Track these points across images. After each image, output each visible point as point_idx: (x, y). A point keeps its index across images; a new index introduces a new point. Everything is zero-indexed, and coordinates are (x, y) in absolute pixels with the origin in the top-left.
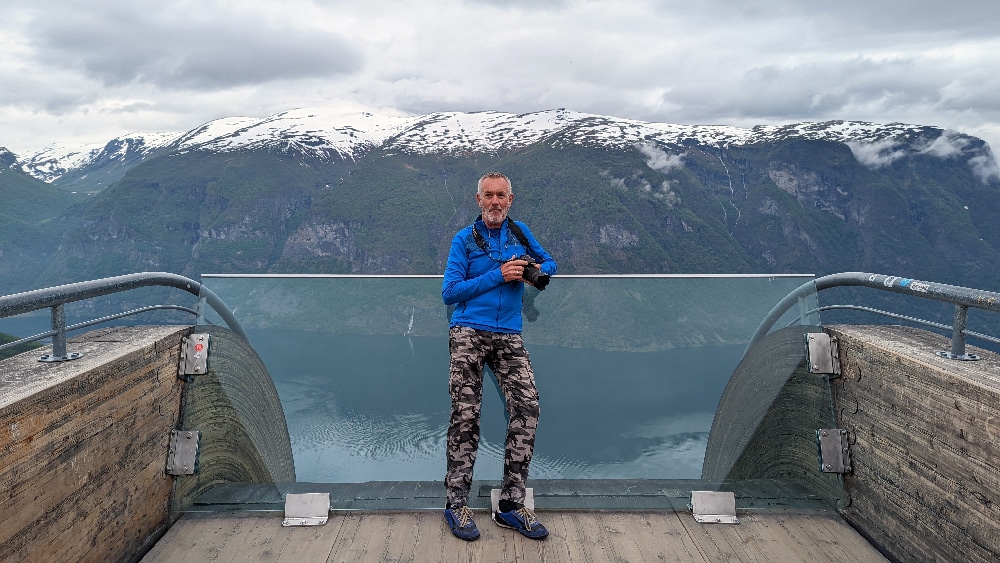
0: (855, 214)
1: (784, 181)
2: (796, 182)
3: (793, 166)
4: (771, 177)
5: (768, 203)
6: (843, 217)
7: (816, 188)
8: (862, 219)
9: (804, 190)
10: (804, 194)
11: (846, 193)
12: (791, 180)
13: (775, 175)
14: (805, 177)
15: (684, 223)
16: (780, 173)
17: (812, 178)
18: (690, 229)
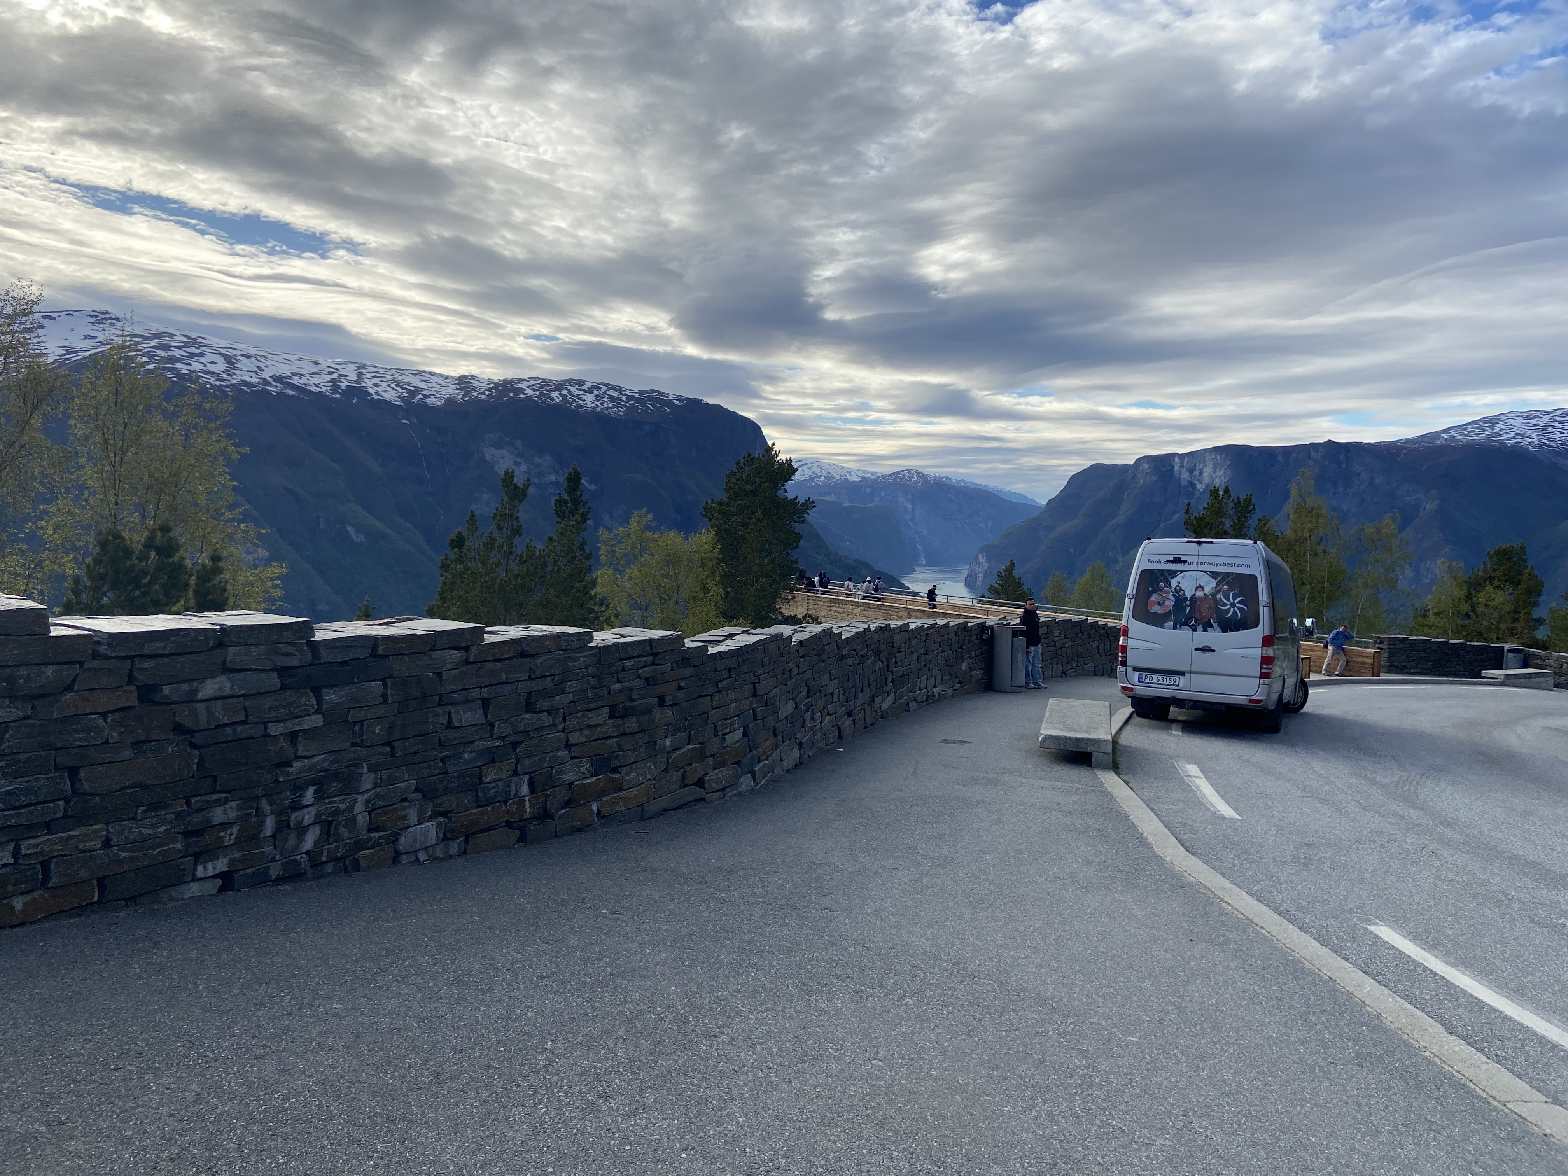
0: (606, 518)
1: (505, 465)
2: (524, 468)
4: (487, 456)
5: (485, 498)
9: (537, 481)
10: (537, 486)
12: (517, 463)
13: (493, 455)
14: (537, 460)
15: (350, 528)
16: (500, 451)
17: (546, 460)
18: (361, 538)
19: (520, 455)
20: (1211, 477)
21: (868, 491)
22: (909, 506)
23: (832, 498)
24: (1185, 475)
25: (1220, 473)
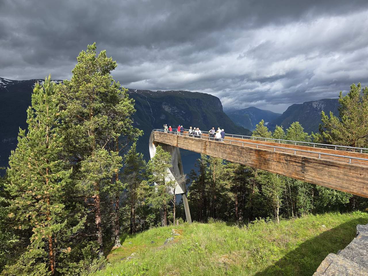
0: (187, 119)
1: (167, 109)
2: (170, 109)
3: (169, 104)
4: (163, 107)
5: (163, 115)
6: (184, 120)
7: (176, 111)
8: (189, 121)
9: (173, 112)
10: (173, 113)
11: (184, 113)
12: (169, 108)
13: (164, 107)
14: (173, 108)
15: (137, 122)
16: (166, 106)
17: (175, 108)
18: (139, 124)
19: (169, 107)
20: (321, 106)
21: (243, 112)
22: (252, 115)
23: (235, 113)
24: (315, 106)
25: (323, 105)
